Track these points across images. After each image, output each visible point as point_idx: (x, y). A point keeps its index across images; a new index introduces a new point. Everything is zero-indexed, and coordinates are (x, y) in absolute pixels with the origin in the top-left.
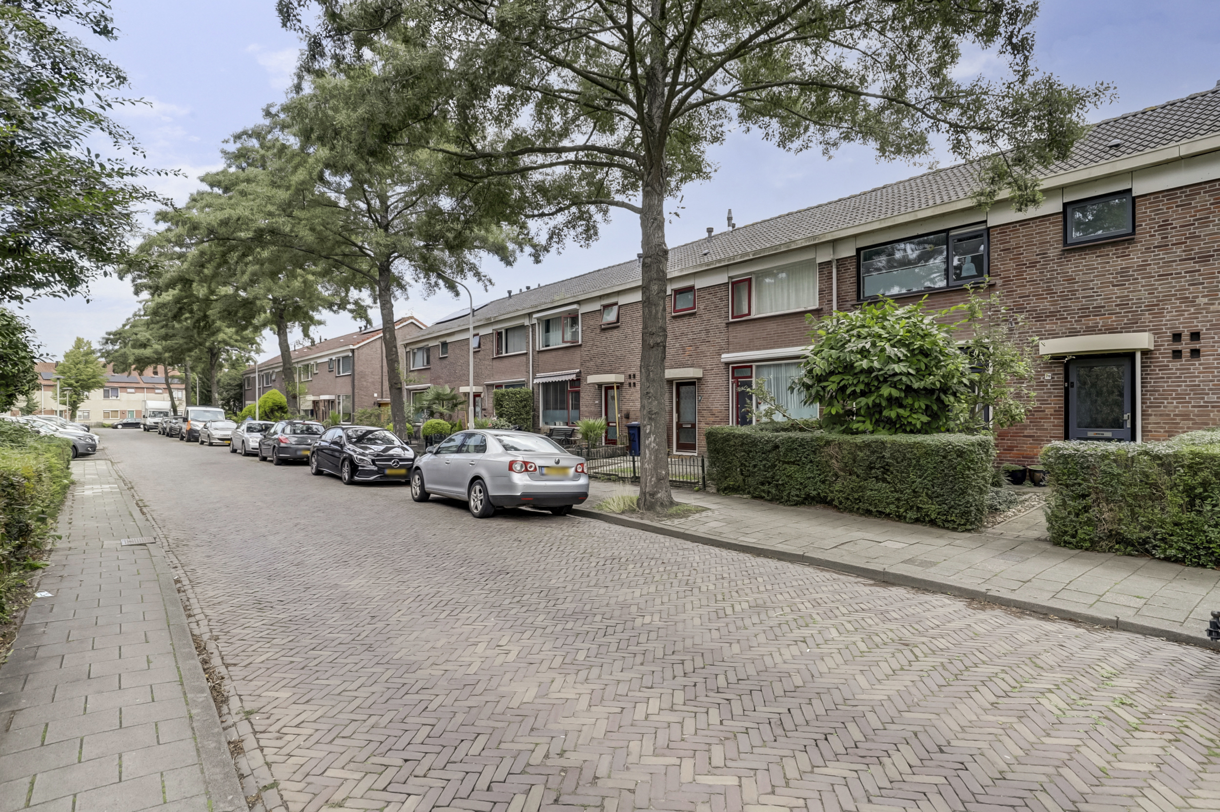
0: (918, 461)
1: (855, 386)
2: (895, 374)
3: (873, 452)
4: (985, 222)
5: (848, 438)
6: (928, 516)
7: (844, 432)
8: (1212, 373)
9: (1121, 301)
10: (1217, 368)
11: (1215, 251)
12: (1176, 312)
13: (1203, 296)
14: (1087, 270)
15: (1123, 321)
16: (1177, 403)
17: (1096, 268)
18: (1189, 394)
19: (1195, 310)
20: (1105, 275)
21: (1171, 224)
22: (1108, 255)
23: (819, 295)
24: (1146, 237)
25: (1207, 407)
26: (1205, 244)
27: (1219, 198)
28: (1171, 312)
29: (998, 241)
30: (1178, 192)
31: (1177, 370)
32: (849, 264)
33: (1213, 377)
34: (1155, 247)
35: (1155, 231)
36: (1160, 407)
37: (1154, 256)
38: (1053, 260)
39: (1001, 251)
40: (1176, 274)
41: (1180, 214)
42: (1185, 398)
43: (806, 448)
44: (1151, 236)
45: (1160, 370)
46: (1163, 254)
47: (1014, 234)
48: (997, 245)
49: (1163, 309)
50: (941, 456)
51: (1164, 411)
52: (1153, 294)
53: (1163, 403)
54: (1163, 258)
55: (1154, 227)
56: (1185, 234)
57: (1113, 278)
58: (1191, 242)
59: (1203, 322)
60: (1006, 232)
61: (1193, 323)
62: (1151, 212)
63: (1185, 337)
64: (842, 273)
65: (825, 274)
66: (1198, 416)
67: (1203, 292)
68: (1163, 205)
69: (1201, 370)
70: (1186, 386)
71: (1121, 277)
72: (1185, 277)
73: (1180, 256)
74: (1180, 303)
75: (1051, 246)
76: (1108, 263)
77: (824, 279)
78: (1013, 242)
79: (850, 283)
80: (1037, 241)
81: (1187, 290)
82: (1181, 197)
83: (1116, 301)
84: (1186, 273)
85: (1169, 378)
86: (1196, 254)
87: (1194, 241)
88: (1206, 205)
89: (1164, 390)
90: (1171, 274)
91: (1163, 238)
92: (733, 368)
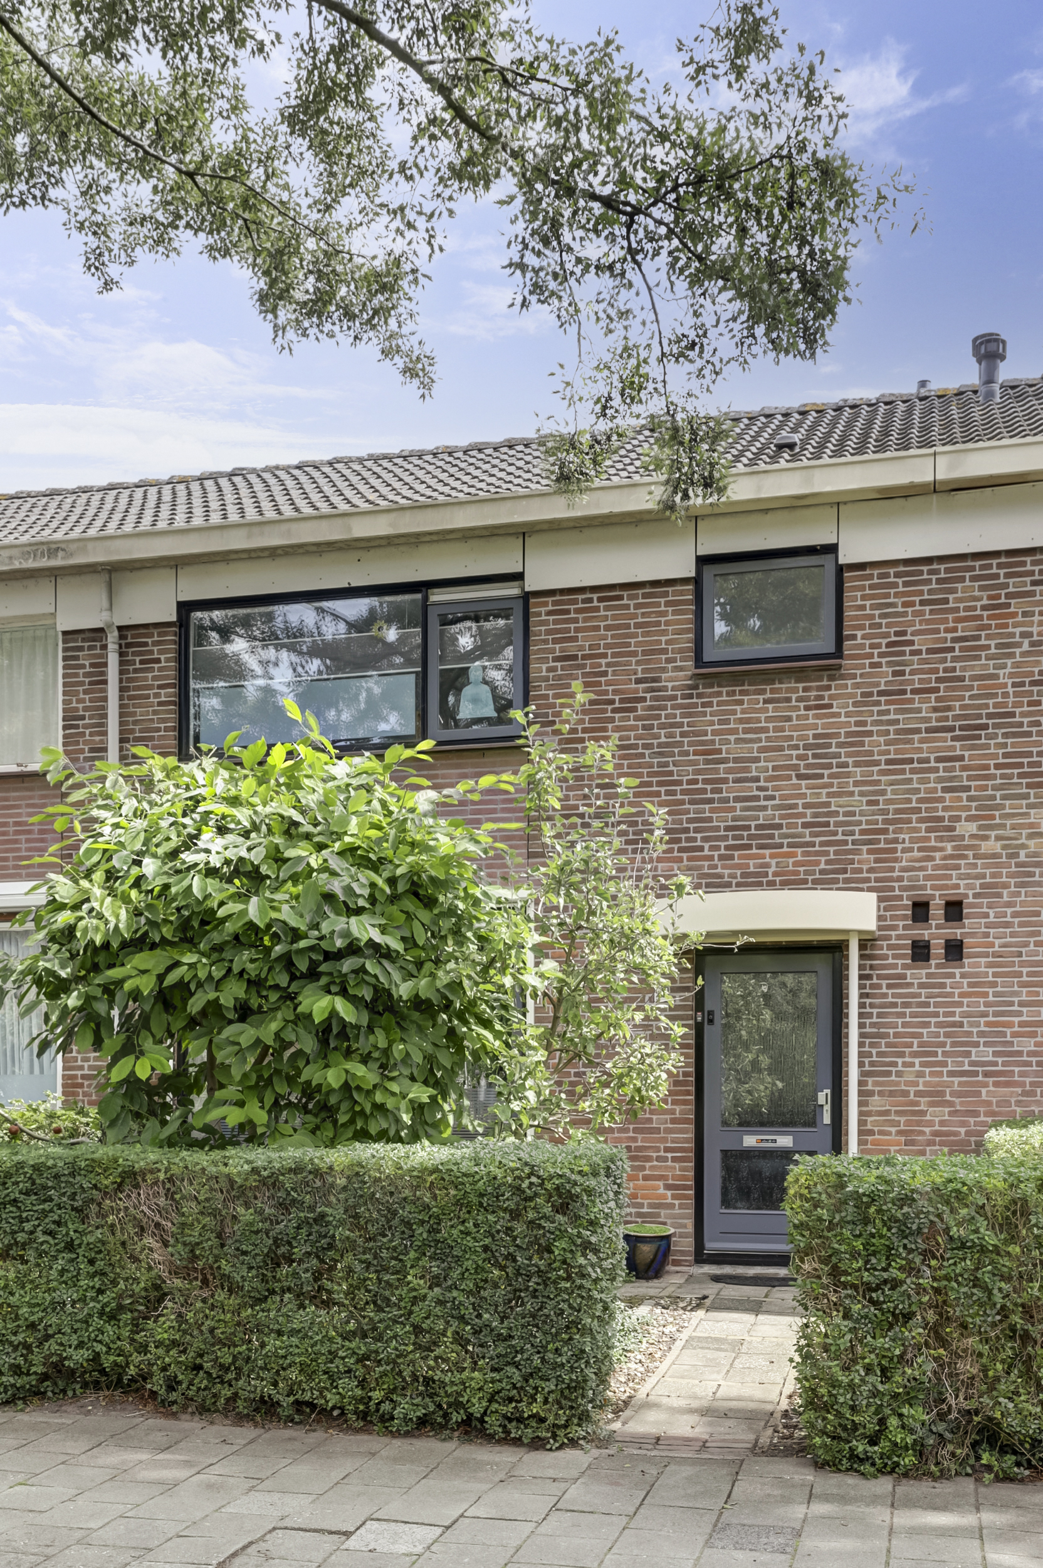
0: (433, 1231)
1: (218, 984)
2: (353, 949)
3: (284, 1206)
4: (519, 577)
5: (202, 1159)
6: (457, 1405)
7: (171, 1143)
8: (986, 995)
9: (815, 815)
10: (994, 984)
11: (990, 716)
12: (920, 849)
13: (969, 819)
14: (745, 731)
15: (818, 863)
16: (922, 1064)
17: (765, 730)
18: (943, 1045)
19: (955, 848)
20: (781, 749)
21: (912, 643)
22: (789, 700)
23: (65, 728)
24: (863, 666)
25: (976, 1074)
26: (971, 697)
27: (999, 597)
28: (911, 850)
29: (548, 632)
30: (925, 568)
31: (922, 986)
32: (155, 644)
33: (987, 1004)
34: (881, 693)
35: (881, 655)
36: (889, 1074)
37: (880, 713)
38: (675, 698)
39: (555, 659)
40: (920, 761)
41: (928, 622)
42: (935, 1054)
43: (51, 1200)
44: (872, 665)
45: (889, 986)
46: (897, 711)
47: (585, 620)
48: (546, 642)
49: (896, 841)
50: (505, 1210)
51: (898, 1084)
52: (876, 803)
53: (895, 1064)
54: (897, 722)
55: (879, 646)
56: (936, 671)
57: (799, 757)
58: (947, 689)
59: (968, 876)
60: (568, 612)
61: (950, 877)
62: (873, 607)
63: (937, 911)
64: (136, 671)
65: (83, 666)
66: (959, 1094)
67: (969, 808)
68: (896, 595)
69: (966, 989)
70: (939, 1025)
71: (815, 756)
72: (937, 770)
73: (927, 720)
74: (928, 830)
75: (668, 661)
76: (789, 719)
77: (82, 683)
78: (585, 639)
79: (160, 704)
80: (637, 644)
81: (941, 800)
82: (929, 582)
83: (804, 815)
84: (938, 760)
85: (906, 1005)
86: (956, 718)
87: (954, 689)
88: (974, 608)
89: (896, 1035)
90: (911, 761)
91: (895, 674)
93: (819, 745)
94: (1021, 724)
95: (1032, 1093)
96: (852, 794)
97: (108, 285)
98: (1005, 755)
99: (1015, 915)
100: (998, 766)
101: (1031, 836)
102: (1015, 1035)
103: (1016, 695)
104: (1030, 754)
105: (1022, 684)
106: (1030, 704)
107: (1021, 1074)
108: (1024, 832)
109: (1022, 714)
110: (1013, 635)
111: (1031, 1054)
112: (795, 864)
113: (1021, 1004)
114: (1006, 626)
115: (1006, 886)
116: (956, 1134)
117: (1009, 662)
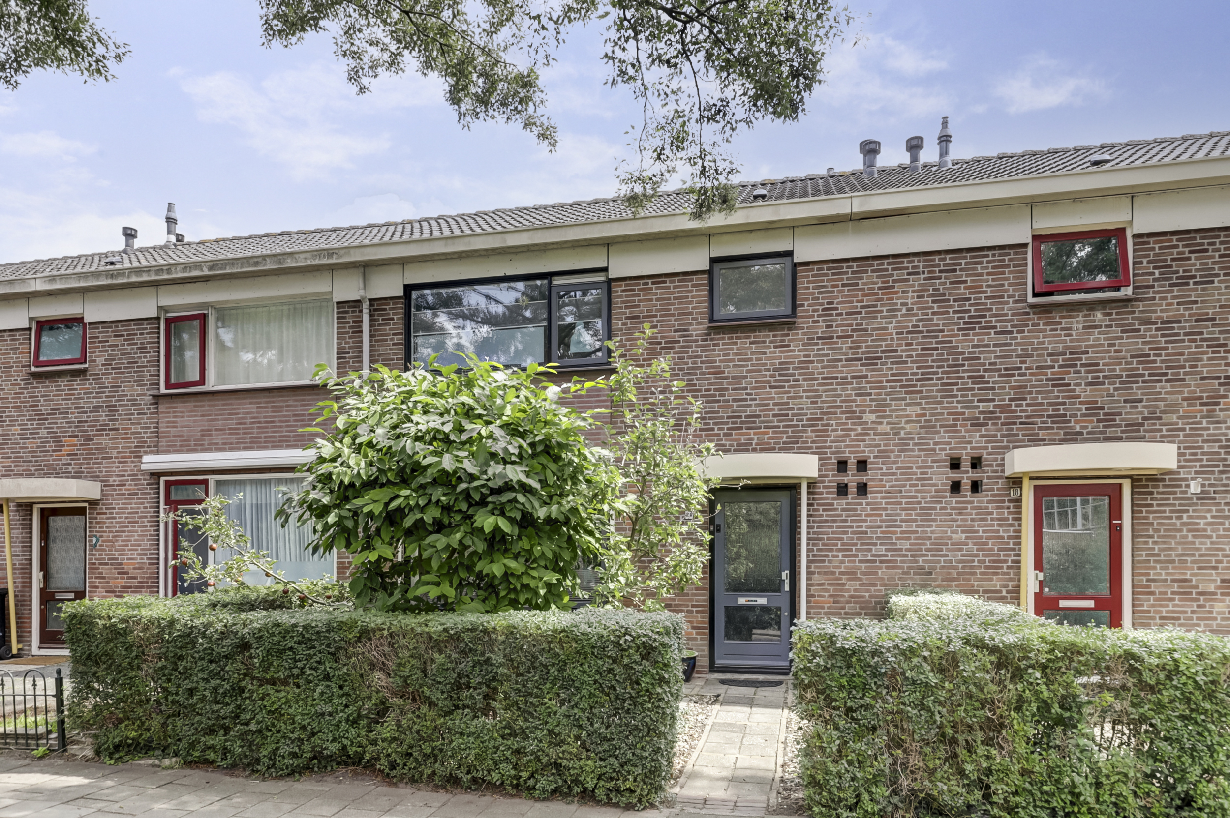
0: (561, 670)
1: (422, 510)
2: (508, 487)
3: (464, 653)
4: (605, 270)
5: (411, 621)
6: (576, 781)
7: (394, 608)
8: (881, 515)
9: (780, 410)
10: (885, 509)
11: (883, 352)
12: (842, 430)
13: (871, 412)
14: (739, 360)
15: (782, 438)
16: (843, 556)
17: (750, 360)
18: (856, 544)
19: (862, 429)
20: (760, 371)
21: (837, 309)
22: (764, 342)
23: (338, 358)
24: (808, 322)
25: (875, 561)
26: (872, 341)
27: (888, 282)
28: (837, 430)
29: (622, 302)
30: (845, 265)
31: (843, 510)
32: (391, 309)
33: (882, 521)
34: (819, 338)
35: (819, 316)
36: (824, 561)
37: (818, 350)
38: (697, 341)
39: (627, 318)
40: (842, 378)
41: (847, 296)
42: (851, 550)
43: (314, 647)
44: (814, 322)
45: (824, 510)
46: (828, 349)
47: (644, 295)
48: (621, 308)
49: (828, 425)
50: (609, 657)
51: (829, 567)
52: (816, 402)
53: (827, 556)
54: (828, 355)
55: (817, 310)
56: (851, 325)
57: (771, 376)
58: (857, 336)
59: (870, 446)
60: (634, 290)
61: (860, 446)
62: (814, 288)
63: (852, 466)
64: (380, 325)
65: (348, 323)
66: (865, 574)
67: (871, 406)
68: (828, 281)
69: (869, 512)
70: (853, 533)
71: (780, 375)
72: (852, 383)
73: (846, 354)
74: (847, 418)
75: (693, 319)
76: (765, 353)
77: (348, 333)
78: (644, 306)
79: (394, 344)
80: (675, 309)
81: (854, 401)
82: (847, 273)
83: (773, 410)
84: (853, 377)
85: (834, 521)
86: (863, 353)
87: (862, 336)
88: (874, 289)
89: (828, 539)
90: (837, 378)
91: (827, 327)
92: (168, 484)
93: (782, 369)
94: (901, 357)
95: (908, 573)
96: (802, 397)
97: (362, 90)
98: (892, 375)
99: (898, 468)
100: (887, 381)
101: (907, 422)
102: (897, 539)
103: (898, 339)
104: (906, 374)
105: (902, 333)
106: (907, 345)
107: (902, 562)
108: (903, 420)
109: (902, 351)
110: (896, 304)
111: (907, 550)
112: (769, 438)
113: (902, 521)
114: (892, 299)
115: (892, 451)
116: (863, 597)
117: (894, 320)
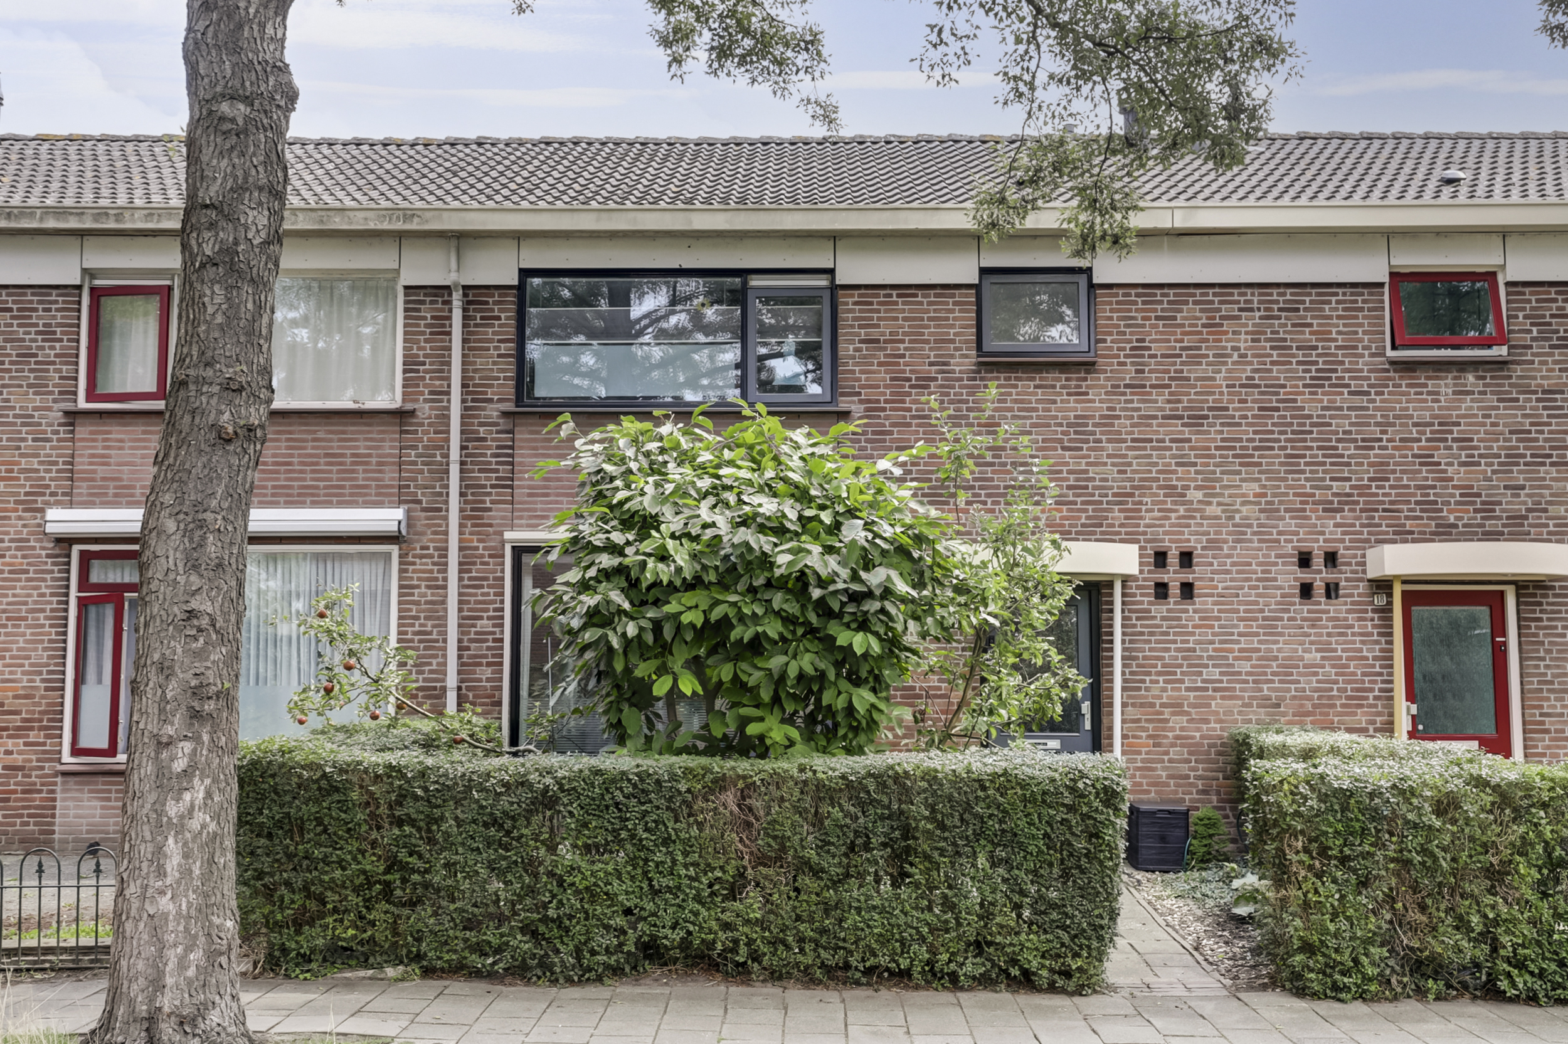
4: (831, 272)
8: (1212, 627)
9: (1077, 480)
10: (1219, 619)
11: (1210, 409)
12: (1159, 510)
13: (1197, 488)
14: (1020, 409)
15: (1080, 518)
16: (1165, 682)
17: (1036, 410)
18: (1181, 666)
19: (1186, 510)
20: (1049, 425)
21: (1149, 348)
22: (1054, 387)
23: (405, 371)
24: (1112, 364)
25: (1207, 689)
26: (1196, 394)
27: (1214, 318)
28: (1152, 510)
29: (855, 319)
30: (1158, 292)
31: (1163, 619)
32: (495, 303)
33: (1214, 634)
34: (1126, 386)
35: (1126, 356)
36: (1139, 689)
37: (1126, 401)
38: (961, 379)
39: (861, 341)
40: (1158, 441)
41: (1162, 333)
42: (1175, 673)
44: (1120, 364)
45: (1138, 619)
46: (1139, 401)
47: (886, 311)
48: (852, 326)
49: (1140, 503)
51: (1146, 697)
52: (1125, 472)
53: (1144, 681)
54: (1139, 409)
55: (1124, 349)
56: (1169, 371)
57: (1063, 433)
58: (1177, 386)
59: (1197, 533)
60: (871, 303)
61: (1183, 533)
62: (1119, 319)
63: (1173, 559)
64: (476, 325)
65: (425, 318)
66: (1194, 706)
67: (1196, 480)
68: (1137, 310)
69: (1197, 622)
70: (1178, 650)
71: (1076, 433)
72: (1171, 449)
73: (1162, 409)
74: (1165, 495)
75: (956, 349)
76: (1055, 402)
77: (423, 333)
78: (886, 326)
79: (499, 356)
80: (930, 334)
81: (1175, 472)
82: (1161, 302)
83: (1068, 479)
84: (1172, 441)
85: (1151, 634)
86: (1185, 409)
87: (1182, 386)
88: (1196, 325)
89: (1144, 658)
90: (1151, 441)
91: (1137, 372)
92: (85, 557)
93: (1079, 424)
94: (1233, 417)
95: (1250, 705)
96: (1105, 464)
98: (1223, 440)
99: (1233, 564)
100: (1217, 448)
101: (1243, 503)
102: (1236, 659)
103: (1229, 394)
104: (1241, 440)
105: (1234, 386)
106: (1240, 401)
107: (1242, 690)
108: (1239, 500)
109: (1235, 409)
110: (1225, 348)
111: (1248, 674)
112: (1062, 518)
113: (1240, 634)
114: (1220, 341)
115: (1225, 541)
116: (1193, 737)
117: (1224, 368)
